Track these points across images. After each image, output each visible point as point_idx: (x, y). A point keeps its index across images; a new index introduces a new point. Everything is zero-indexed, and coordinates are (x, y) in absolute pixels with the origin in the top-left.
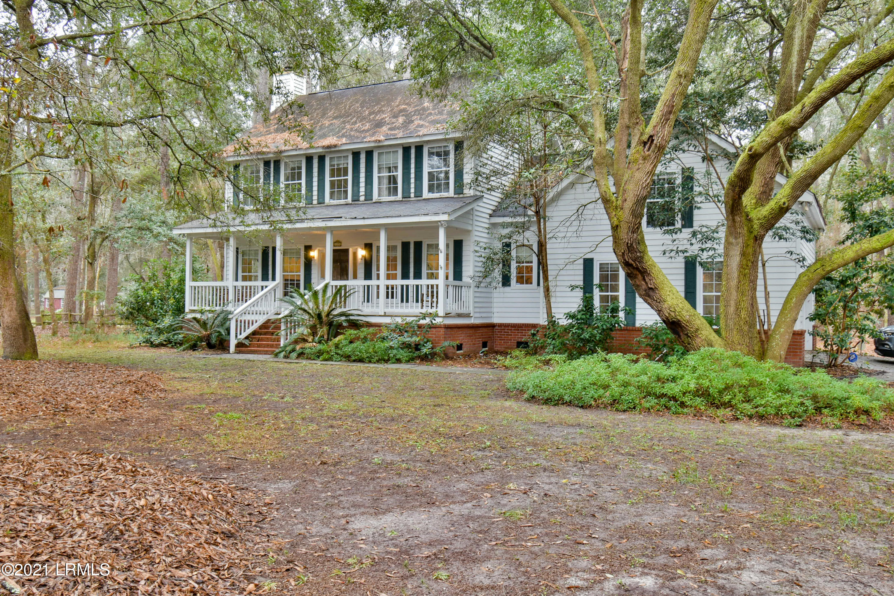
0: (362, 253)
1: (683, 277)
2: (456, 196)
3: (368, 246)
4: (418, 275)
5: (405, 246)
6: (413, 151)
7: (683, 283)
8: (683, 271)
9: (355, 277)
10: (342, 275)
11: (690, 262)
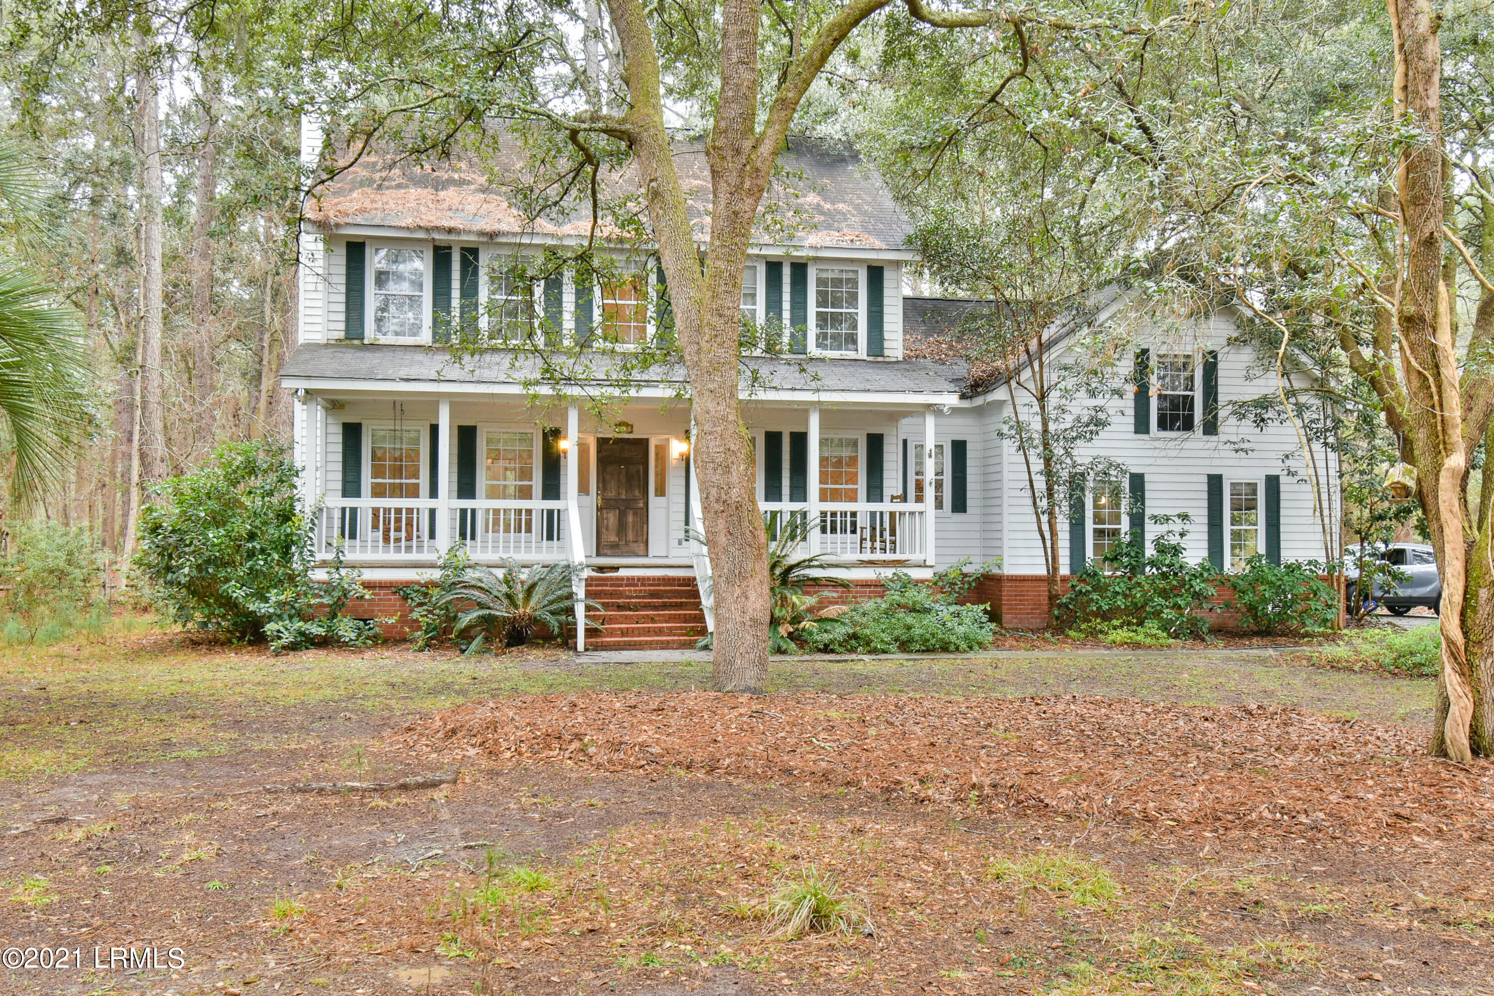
0: (680, 448)
1: (1205, 504)
2: (871, 359)
4: (798, 491)
5: (773, 440)
6: (786, 272)
7: (1205, 512)
8: (1205, 496)
9: (661, 491)
10: (630, 489)
11: (1215, 483)
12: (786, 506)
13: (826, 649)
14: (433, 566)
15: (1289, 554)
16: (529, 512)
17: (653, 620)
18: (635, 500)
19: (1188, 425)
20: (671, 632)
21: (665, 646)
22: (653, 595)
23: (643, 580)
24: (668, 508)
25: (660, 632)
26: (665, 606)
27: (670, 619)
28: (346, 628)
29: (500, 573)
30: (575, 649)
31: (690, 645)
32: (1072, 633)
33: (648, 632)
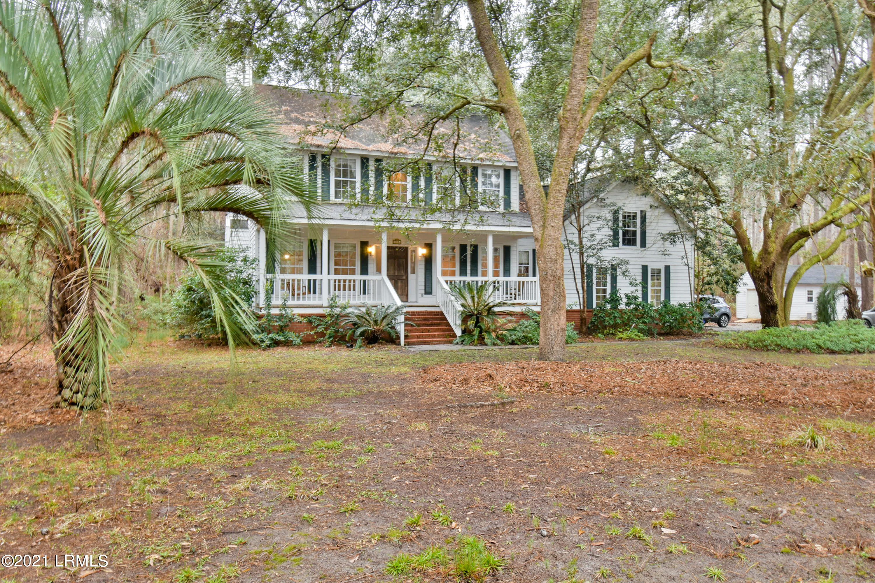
0: (422, 251)
1: (641, 278)
2: (506, 212)
3: (429, 246)
4: (474, 272)
5: (463, 248)
7: (641, 281)
8: (641, 274)
9: (413, 272)
10: (399, 270)
11: (645, 268)
12: (469, 278)
13: (513, 343)
14: (321, 307)
15: (674, 301)
16: (354, 281)
17: (429, 331)
18: (402, 276)
19: (634, 243)
20: (439, 336)
21: (439, 343)
22: (425, 319)
23: (418, 313)
24: (417, 279)
25: (434, 336)
26: (432, 325)
27: (436, 330)
28: (292, 336)
29: (364, 310)
30: (399, 344)
31: (450, 342)
32: (599, 335)
33: (429, 336)
